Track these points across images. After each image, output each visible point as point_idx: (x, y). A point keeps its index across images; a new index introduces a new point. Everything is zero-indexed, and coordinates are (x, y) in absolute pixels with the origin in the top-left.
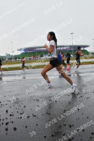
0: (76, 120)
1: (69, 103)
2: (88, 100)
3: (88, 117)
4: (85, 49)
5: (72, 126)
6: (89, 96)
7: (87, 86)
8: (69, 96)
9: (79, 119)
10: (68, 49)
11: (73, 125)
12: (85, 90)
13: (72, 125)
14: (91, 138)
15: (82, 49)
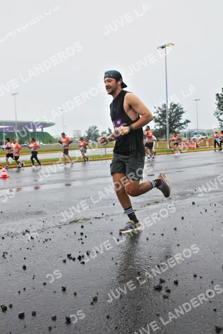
0: (19, 292)
1: (4, 256)
2: (47, 244)
3: (45, 284)
4: (45, 130)
5: (8, 308)
6: (50, 236)
7: (46, 214)
8: (3, 238)
9: (24, 289)
10: (6, 128)
11: (11, 306)
12: (42, 224)
13: (8, 306)
14: (50, 328)
15: (39, 130)
